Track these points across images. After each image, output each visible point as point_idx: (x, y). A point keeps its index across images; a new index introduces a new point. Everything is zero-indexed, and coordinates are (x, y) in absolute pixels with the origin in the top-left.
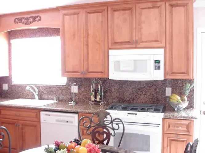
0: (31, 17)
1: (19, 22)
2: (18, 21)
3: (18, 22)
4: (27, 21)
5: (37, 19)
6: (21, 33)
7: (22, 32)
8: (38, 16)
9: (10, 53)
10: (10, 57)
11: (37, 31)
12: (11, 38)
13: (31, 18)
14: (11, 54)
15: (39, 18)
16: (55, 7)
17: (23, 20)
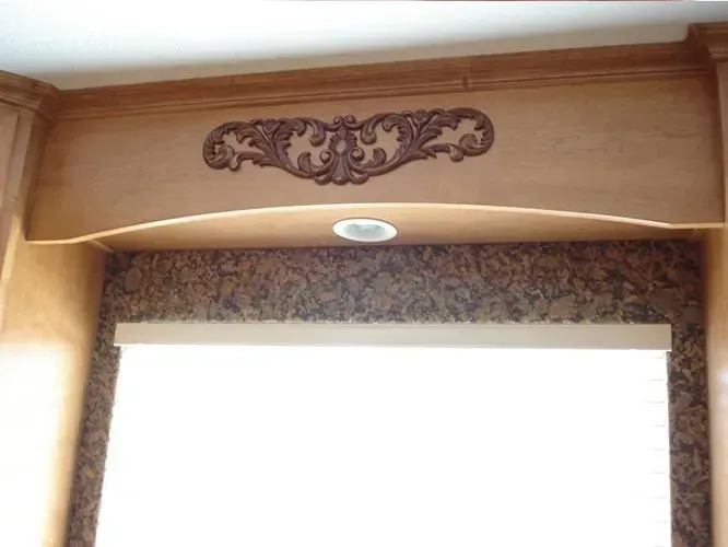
0: (380, 119)
1: (258, 161)
2: (244, 148)
3: (242, 157)
4: (341, 147)
5: (449, 136)
6: (223, 275)
7: (228, 267)
8: (459, 115)
9: (94, 437)
10: (88, 472)
11: (373, 264)
12: (119, 309)
13: (379, 129)
14: (102, 445)
15: (467, 126)
16: (681, 36)
17: (299, 145)
